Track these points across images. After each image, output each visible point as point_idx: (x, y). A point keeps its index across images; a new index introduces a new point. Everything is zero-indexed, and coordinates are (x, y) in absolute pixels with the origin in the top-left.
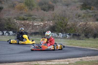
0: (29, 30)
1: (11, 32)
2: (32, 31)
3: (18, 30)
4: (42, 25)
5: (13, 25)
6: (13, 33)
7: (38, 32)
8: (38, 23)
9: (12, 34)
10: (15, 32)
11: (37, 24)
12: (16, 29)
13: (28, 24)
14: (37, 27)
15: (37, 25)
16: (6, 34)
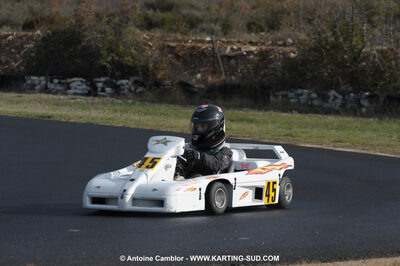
0: (199, 76)
1: (126, 84)
2: (210, 79)
3: (154, 75)
4: (251, 57)
6: (133, 88)
7: (239, 86)
8: (235, 47)
9: (130, 90)
10: (142, 85)
11: (232, 49)
12: (145, 71)
13: (193, 48)
14: (233, 62)
15: (232, 54)
16: (103, 90)
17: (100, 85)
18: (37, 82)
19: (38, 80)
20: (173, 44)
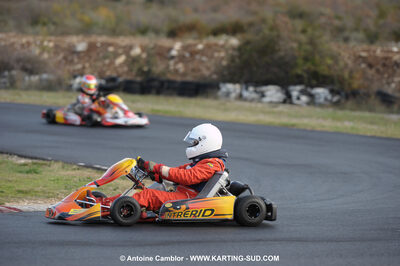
0: (393, 85)
1: (321, 92)
3: (350, 84)
5: (329, 62)
6: (329, 97)
9: (326, 99)
10: (338, 93)
12: (341, 81)
16: (298, 98)
17: (295, 94)
18: (231, 90)
19: (233, 88)
20: (364, 54)
